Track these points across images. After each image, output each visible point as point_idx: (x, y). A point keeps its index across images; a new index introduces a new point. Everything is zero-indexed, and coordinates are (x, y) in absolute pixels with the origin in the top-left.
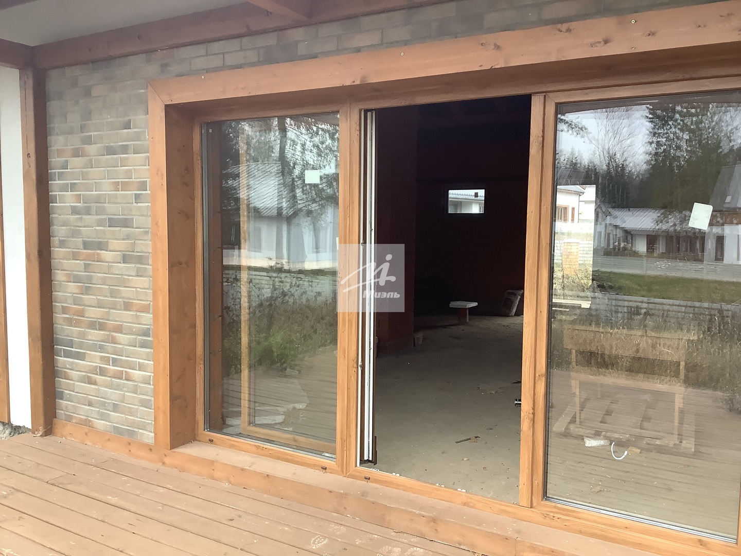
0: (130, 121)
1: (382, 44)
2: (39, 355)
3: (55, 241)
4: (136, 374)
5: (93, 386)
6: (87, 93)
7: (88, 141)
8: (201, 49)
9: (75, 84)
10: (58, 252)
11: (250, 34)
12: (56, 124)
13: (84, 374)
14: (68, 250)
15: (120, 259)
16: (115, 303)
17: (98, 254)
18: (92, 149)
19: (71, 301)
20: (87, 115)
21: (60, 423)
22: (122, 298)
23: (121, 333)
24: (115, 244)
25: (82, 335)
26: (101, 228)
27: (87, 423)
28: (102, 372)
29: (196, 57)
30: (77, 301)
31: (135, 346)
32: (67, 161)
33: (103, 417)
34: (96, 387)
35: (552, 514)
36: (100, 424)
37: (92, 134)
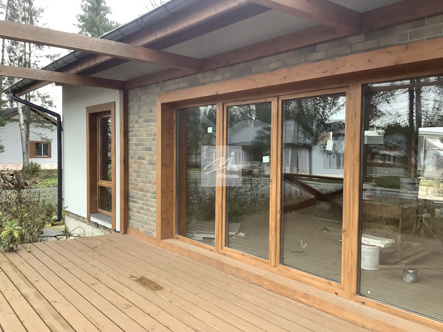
0: (152, 110)
1: (223, 79)
2: (123, 202)
3: (130, 156)
4: (152, 209)
5: (139, 214)
6: (140, 99)
7: (140, 117)
8: (172, 82)
9: (136, 96)
10: (131, 161)
11: (185, 76)
12: (131, 111)
13: (137, 209)
14: (133, 160)
15: (148, 164)
16: (146, 181)
17: (142, 162)
18: (141, 120)
19: (134, 180)
20: (140, 107)
21: (130, 230)
22: (149, 179)
23: (148, 193)
24: (147, 158)
25: (137, 194)
26: (143, 151)
27: (137, 229)
28: (142, 209)
29: (171, 85)
30: (136, 180)
31: (152, 198)
32: (134, 125)
33: (142, 227)
34: (140, 215)
35: (281, 270)
36: (141, 230)
37: (141, 114)
